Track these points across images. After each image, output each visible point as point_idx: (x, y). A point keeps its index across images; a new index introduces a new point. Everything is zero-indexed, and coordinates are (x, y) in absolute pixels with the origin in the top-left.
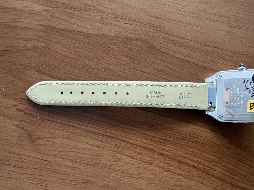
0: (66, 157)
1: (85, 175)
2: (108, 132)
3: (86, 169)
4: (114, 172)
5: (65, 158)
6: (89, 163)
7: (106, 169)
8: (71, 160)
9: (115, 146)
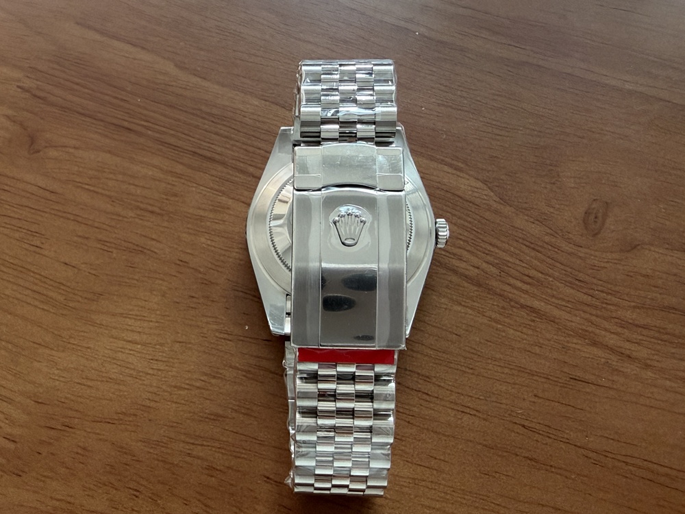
0: (100, 191)
1: (137, 233)
2: (207, 148)
3: (142, 220)
4: (206, 234)
5: (97, 193)
6: (150, 208)
7: (189, 226)
8: (110, 197)
9: (218, 179)
